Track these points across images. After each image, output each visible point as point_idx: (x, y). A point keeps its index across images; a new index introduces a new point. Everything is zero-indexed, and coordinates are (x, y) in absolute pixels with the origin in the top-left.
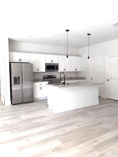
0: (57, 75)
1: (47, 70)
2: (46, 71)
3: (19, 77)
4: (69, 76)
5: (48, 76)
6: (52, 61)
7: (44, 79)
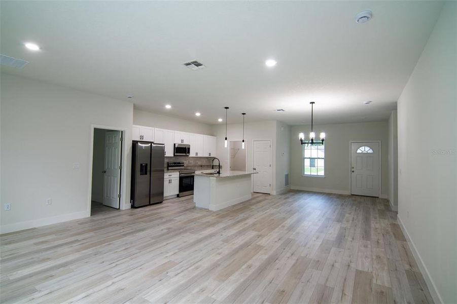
0: (185, 162)
1: (176, 154)
2: (174, 155)
3: (147, 164)
4: (200, 163)
5: (175, 163)
6: (182, 141)
7: (169, 168)
